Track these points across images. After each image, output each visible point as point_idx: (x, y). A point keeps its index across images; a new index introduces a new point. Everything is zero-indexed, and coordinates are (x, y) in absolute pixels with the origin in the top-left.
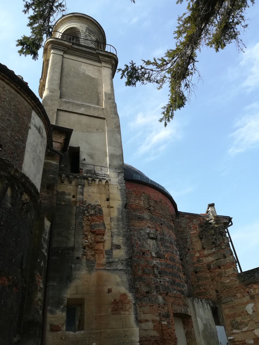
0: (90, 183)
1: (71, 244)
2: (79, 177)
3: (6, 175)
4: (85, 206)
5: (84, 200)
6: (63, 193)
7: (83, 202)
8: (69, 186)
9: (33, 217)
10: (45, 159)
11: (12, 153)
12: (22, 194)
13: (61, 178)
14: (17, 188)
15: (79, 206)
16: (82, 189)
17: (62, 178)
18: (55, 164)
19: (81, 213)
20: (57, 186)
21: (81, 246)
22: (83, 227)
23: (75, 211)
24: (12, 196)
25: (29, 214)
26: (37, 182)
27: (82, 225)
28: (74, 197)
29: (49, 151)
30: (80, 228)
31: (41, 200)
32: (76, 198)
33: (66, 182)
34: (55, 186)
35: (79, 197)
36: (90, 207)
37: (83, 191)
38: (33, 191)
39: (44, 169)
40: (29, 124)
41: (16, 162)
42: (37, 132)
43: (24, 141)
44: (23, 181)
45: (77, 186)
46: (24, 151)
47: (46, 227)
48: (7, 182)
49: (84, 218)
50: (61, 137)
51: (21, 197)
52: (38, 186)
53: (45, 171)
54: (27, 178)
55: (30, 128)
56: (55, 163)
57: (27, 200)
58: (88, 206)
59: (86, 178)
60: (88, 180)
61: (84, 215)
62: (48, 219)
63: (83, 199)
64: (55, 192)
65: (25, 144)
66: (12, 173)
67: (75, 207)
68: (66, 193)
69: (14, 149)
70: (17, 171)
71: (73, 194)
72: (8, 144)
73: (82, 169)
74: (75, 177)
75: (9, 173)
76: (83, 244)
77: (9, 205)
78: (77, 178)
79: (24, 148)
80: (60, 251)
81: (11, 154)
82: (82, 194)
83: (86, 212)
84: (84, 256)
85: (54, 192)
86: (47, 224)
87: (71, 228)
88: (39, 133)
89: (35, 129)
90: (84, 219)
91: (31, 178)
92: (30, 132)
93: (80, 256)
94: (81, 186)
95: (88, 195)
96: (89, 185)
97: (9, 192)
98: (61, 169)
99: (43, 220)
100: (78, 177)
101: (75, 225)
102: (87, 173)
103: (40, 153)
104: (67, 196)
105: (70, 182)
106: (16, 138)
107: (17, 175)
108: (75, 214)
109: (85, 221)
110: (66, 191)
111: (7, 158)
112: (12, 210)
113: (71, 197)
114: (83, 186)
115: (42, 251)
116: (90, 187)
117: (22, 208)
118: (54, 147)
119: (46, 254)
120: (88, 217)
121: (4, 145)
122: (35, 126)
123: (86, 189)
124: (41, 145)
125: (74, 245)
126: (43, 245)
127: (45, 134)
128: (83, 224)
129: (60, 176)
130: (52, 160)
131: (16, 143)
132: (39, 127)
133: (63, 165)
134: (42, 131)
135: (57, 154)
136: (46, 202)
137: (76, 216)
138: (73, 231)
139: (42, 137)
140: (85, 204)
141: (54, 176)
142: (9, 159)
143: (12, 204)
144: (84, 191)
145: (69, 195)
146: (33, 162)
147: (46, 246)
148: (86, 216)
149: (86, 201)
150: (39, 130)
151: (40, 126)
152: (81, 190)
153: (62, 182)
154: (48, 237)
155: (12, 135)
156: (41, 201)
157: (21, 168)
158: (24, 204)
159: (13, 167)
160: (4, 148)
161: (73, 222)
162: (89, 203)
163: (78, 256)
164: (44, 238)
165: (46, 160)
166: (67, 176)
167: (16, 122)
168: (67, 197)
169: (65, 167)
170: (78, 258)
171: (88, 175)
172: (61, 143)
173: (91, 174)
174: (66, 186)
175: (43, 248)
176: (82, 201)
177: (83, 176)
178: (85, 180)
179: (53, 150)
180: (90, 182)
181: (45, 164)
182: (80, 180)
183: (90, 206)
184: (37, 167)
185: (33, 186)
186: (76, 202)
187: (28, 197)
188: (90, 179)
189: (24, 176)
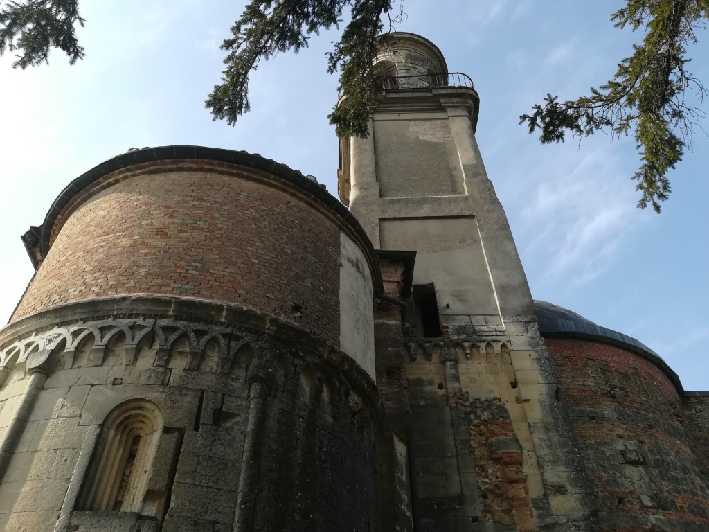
0: (468, 354)
1: (455, 490)
2: (444, 345)
3: (316, 361)
4: (467, 404)
5: (464, 391)
6: (419, 382)
7: (462, 396)
8: (427, 366)
9: (373, 438)
10: (375, 318)
11: (319, 318)
12: (347, 394)
13: (410, 351)
14: (337, 384)
15: (455, 405)
16: (455, 367)
17: (412, 351)
18: (394, 325)
19: (463, 419)
20: (404, 368)
21: (477, 493)
22: (472, 451)
23: (449, 417)
24: (332, 402)
25: (365, 433)
26: (368, 365)
27: (470, 446)
28: (441, 387)
29: (379, 301)
30: (467, 454)
31: (382, 402)
32: (447, 388)
33: (420, 358)
34: (403, 370)
35: (452, 385)
36: (479, 405)
37: (457, 371)
38: (366, 386)
39: (376, 338)
40: (339, 259)
41: (329, 334)
42: (353, 270)
43: (335, 291)
44: (346, 368)
45: (443, 363)
46: (338, 311)
47: (399, 455)
48: (319, 374)
49: (471, 429)
50: (395, 271)
51: (347, 401)
52: (372, 374)
53: (378, 343)
54: (352, 362)
55: (341, 265)
56: (394, 323)
57: (358, 405)
58: (475, 402)
59: (458, 344)
60: (463, 348)
61: (469, 424)
62: (401, 440)
63: (460, 389)
64: (404, 382)
65: (338, 296)
66: (326, 357)
67: (448, 407)
68: (424, 380)
69: (321, 309)
70: (332, 350)
71: (437, 380)
72: (311, 302)
73: (447, 327)
74: (437, 346)
75: (320, 356)
76: (479, 488)
77: (330, 420)
78: (441, 347)
79: (338, 304)
80: (435, 506)
81: (318, 320)
82: (457, 379)
83: (472, 416)
84: (487, 515)
85: (402, 382)
86: (400, 449)
87: (449, 454)
88: (357, 272)
89: (350, 265)
90: (472, 432)
91: (359, 360)
92: (343, 272)
93: (479, 514)
94: (452, 362)
95: (469, 379)
96: (468, 359)
97: (325, 394)
98: (406, 333)
99: (392, 442)
100: (442, 343)
101: (456, 446)
102: (458, 333)
103: (365, 308)
104: (428, 387)
105: (428, 357)
106: (322, 288)
107: (334, 358)
108: (450, 423)
109: (473, 437)
110: (425, 378)
111: (312, 330)
112: (336, 428)
113: (435, 388)
114: (456, 361)
115: (400, 508)
116: (470, 361)
117: (352, 423)
118: (385, 291)
119: (408, 514)
120: (479, 427)
121: (304, 307)
122: (349, 260)
123: (462, 367)
124: (365, 292)
125: (462, 490)
126: (400, 495)
127: (367, 272)
128: (472, 442)
129: (407, 347)
130: (388, 317)
131: (322, 298)
132: (355, 260)
133: (407, 325)
134: (362, 266)
135: (394, 305)
136: (389, 403)
137: (453, 427)
138: (454, 461)
139: (364, 278)
140: (468, 400)
141: (395, 349)
142: (316, 330)
143: (334, 417)
144: (460, 372)
145: (431, 383)
146: (357, 329)
147: (406, 497)
148: (475, 426)
149: (467, 392)
150: (356, 265)
151: (357, 259)
152: (453, 371)
153: (413, 359)
154: (407, 478)
155: (313, 286)
156: (382, 404)
157: (338, 343)
158: (354, 414)
159: (326, 344)
160: (305, 311)
161: (450, 440)
162: (476, 397)
163: (476, 515)
164: (400, 480)
165: (376, 321)
166: (421, 346)
167: (316, 260)
168: (428, 389)
169: (413, 327)
170: (475, 520)
171: (461, 337)
172: (397, 282)
173: (467, 334)
174: (421, 366)
175: (401, 501)
176: (459, 395)
177: (451, 341)
178: (457, 349)
179: (385, 299)
180: (469, 352)
181: (377, 328)
182: (446, 349)
183: (478, 402)
184: (364, 337)
185: (364, 374)
186: (447, 397)
187: (360, 399)
188: (466, 345)
189: (345, 358)
